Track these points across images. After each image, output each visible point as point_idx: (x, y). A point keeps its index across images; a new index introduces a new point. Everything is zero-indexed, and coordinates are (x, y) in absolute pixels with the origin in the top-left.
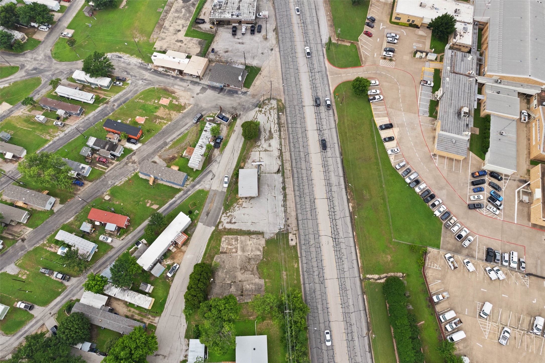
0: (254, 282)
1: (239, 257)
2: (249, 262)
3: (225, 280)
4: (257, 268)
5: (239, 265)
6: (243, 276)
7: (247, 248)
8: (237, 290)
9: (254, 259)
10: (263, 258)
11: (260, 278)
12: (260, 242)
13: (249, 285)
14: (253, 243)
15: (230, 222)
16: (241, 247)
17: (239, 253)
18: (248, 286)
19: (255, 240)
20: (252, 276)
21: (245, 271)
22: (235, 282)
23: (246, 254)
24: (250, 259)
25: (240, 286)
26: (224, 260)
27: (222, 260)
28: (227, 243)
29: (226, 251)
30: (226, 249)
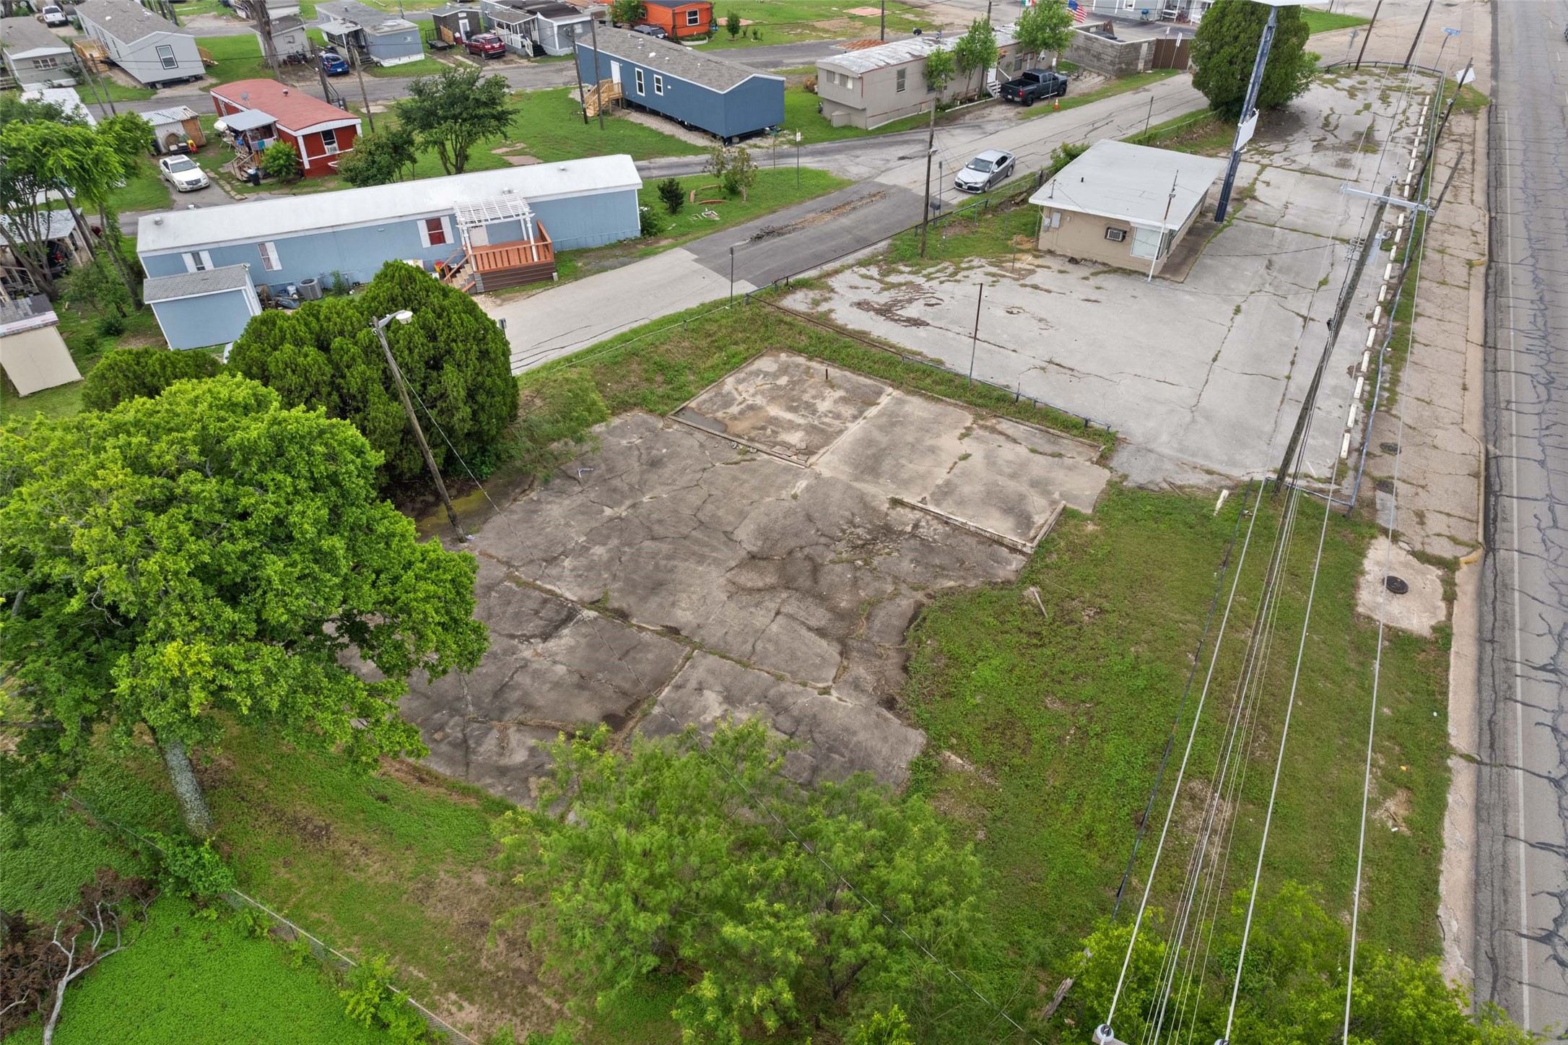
0: (805, 699)
1: (802, 484)
2: (864, 548)
3: (552, 560)
4: (916, 617)
5: (763, 533)
6: (731, 609)
7: (914, 467)
8: (583, 683)
9: (927, 546)
10: (1028, 576)
11: (890, 703)
12: (1059, 475)
13: (730, 699)
14: (990, 460)
15: (885, 311)
16: (868, 442)
17: (828, 463)
18: (713, 704)
19: (1022, 450)
20: (829, 649)
21: (788, 584)
22: (623, 615)
23: (879, 492)
24: (887, 531)
25: (646, 664)
26: (664, 456)
27: (654, 452)
28: (772, 389)
29: (734, 418)
30: (742, 413)
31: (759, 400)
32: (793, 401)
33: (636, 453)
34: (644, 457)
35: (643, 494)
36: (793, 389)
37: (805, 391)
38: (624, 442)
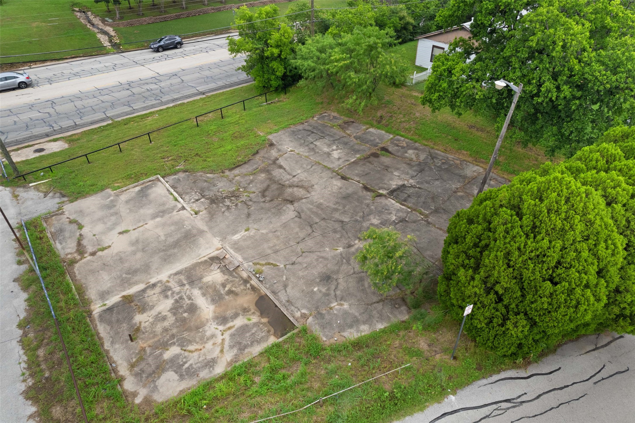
1: (237, 237)
18: (336, 154)
21: (282, 187)
22: (366, 188)
25: (359, 170)
26: (318, 284)
27: (324, 290)
28: (190, 342)
29: (245, 310)
30: (236, 316)
31: (212, 328)
32: (184, 320)
33: (338, 293)
34: (333, 287)
35: (341, 254)
36: (173, 336)
37: (166, 330)
38: (346, 306)
